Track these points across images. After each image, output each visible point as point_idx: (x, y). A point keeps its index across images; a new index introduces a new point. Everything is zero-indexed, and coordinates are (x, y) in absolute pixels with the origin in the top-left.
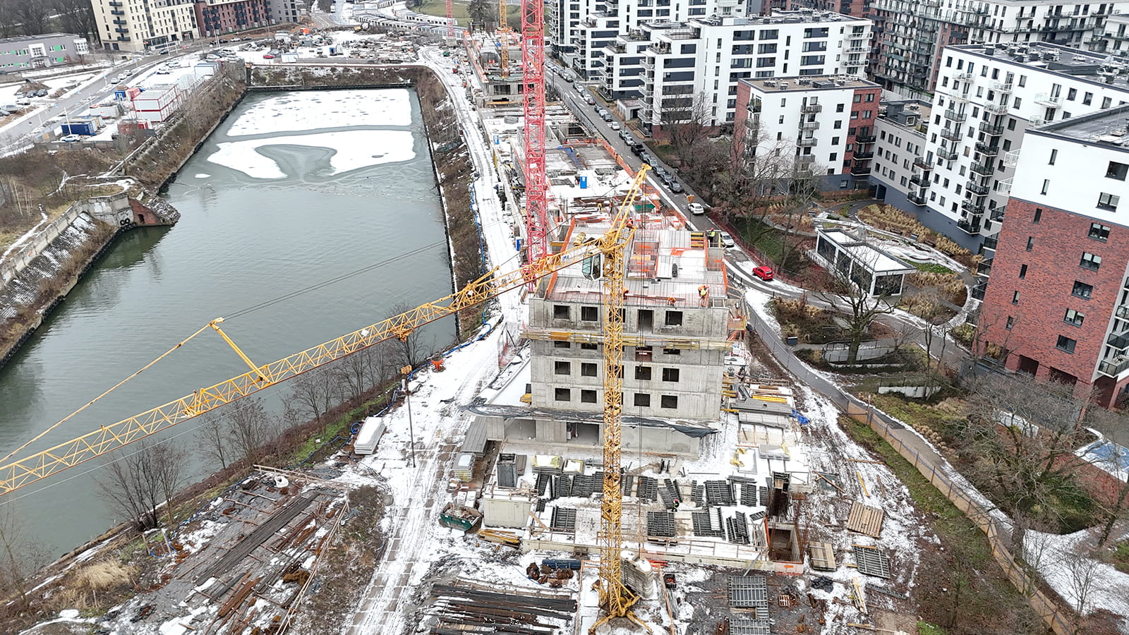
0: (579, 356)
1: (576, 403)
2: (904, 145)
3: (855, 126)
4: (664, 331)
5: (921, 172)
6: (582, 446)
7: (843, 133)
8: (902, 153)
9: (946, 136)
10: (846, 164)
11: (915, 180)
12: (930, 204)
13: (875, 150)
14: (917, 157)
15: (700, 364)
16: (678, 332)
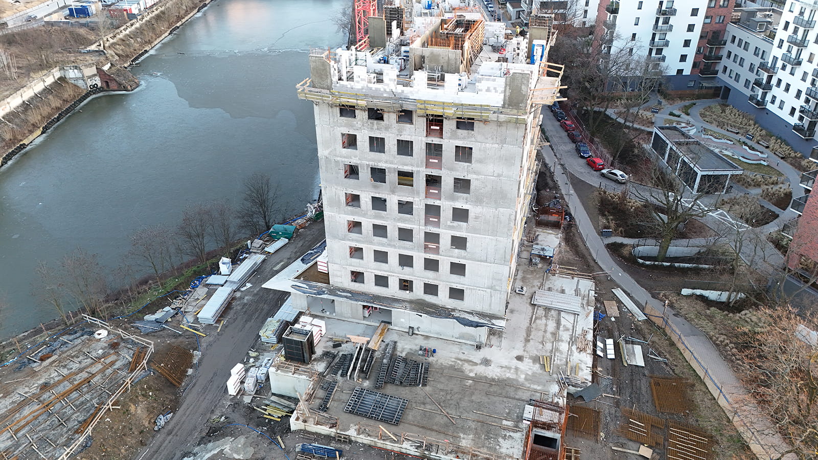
0: (371, 243)
1: (369, 286)
2: (752, 49)
3: (708, 30)
4: (451, 226)
5: (765, 76)
7: (695, 37)
8: (750, 58)
9: (792, 42)
10: (695, 65)
11: (758, 83)
12: (769, 106)
13: (724, 53)
14: (762, 61)
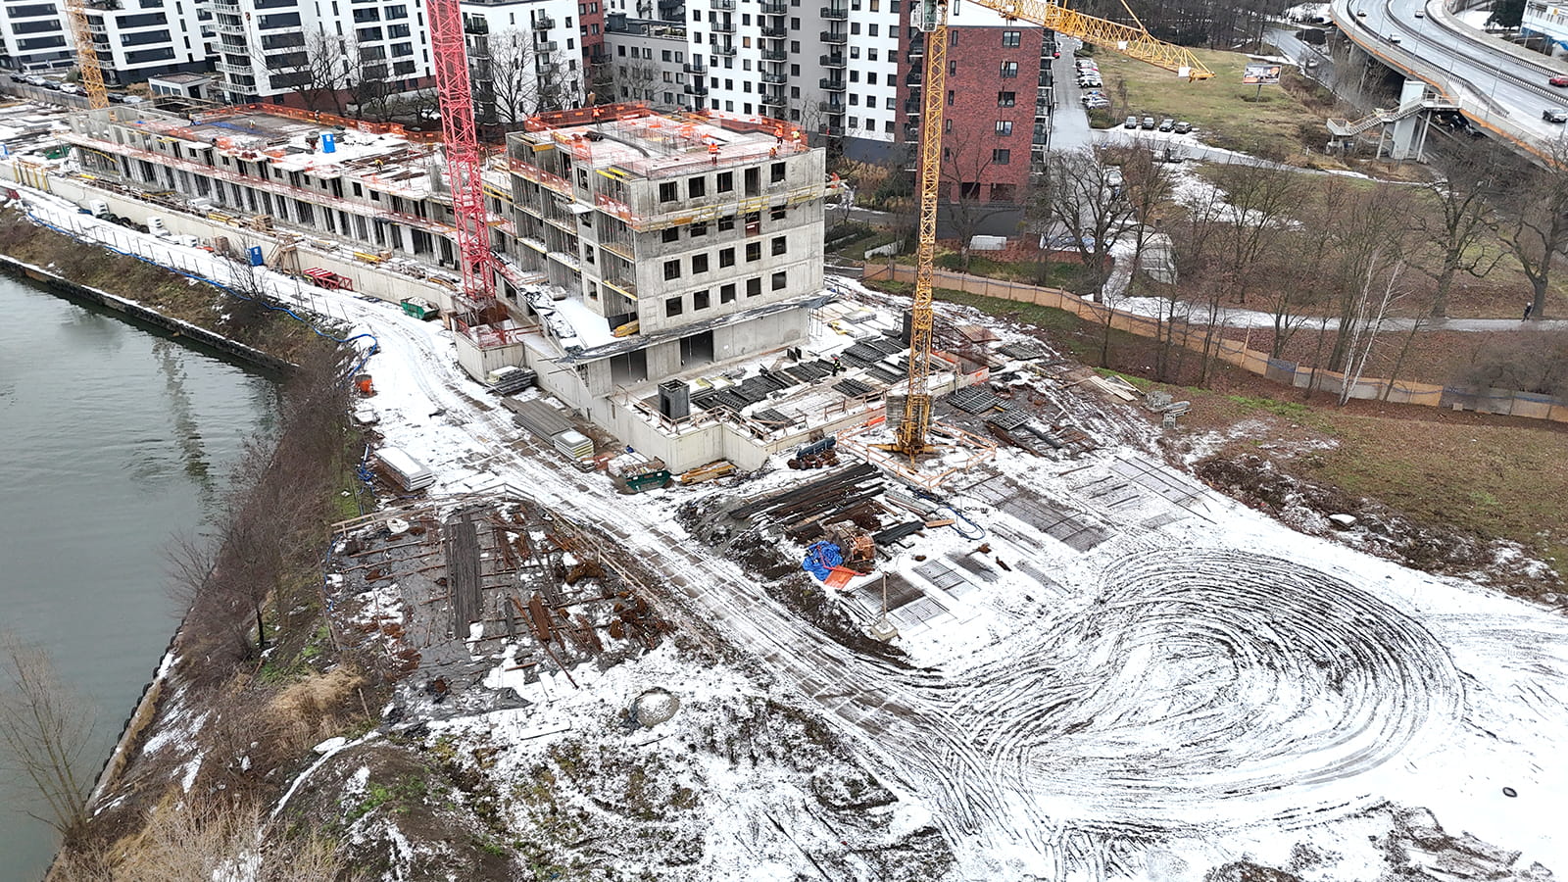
0: (690, 248)
1: (690, 315)
2: (656, 55)
3: (587, 44)
4: (771, 191)
5: (691, 81)
6: (699, 369)
7: (578, 55)
8: (657, 66)
13: (614, 71)
14: (679, 64)
15: (804, 224)
16: (783, 189)
